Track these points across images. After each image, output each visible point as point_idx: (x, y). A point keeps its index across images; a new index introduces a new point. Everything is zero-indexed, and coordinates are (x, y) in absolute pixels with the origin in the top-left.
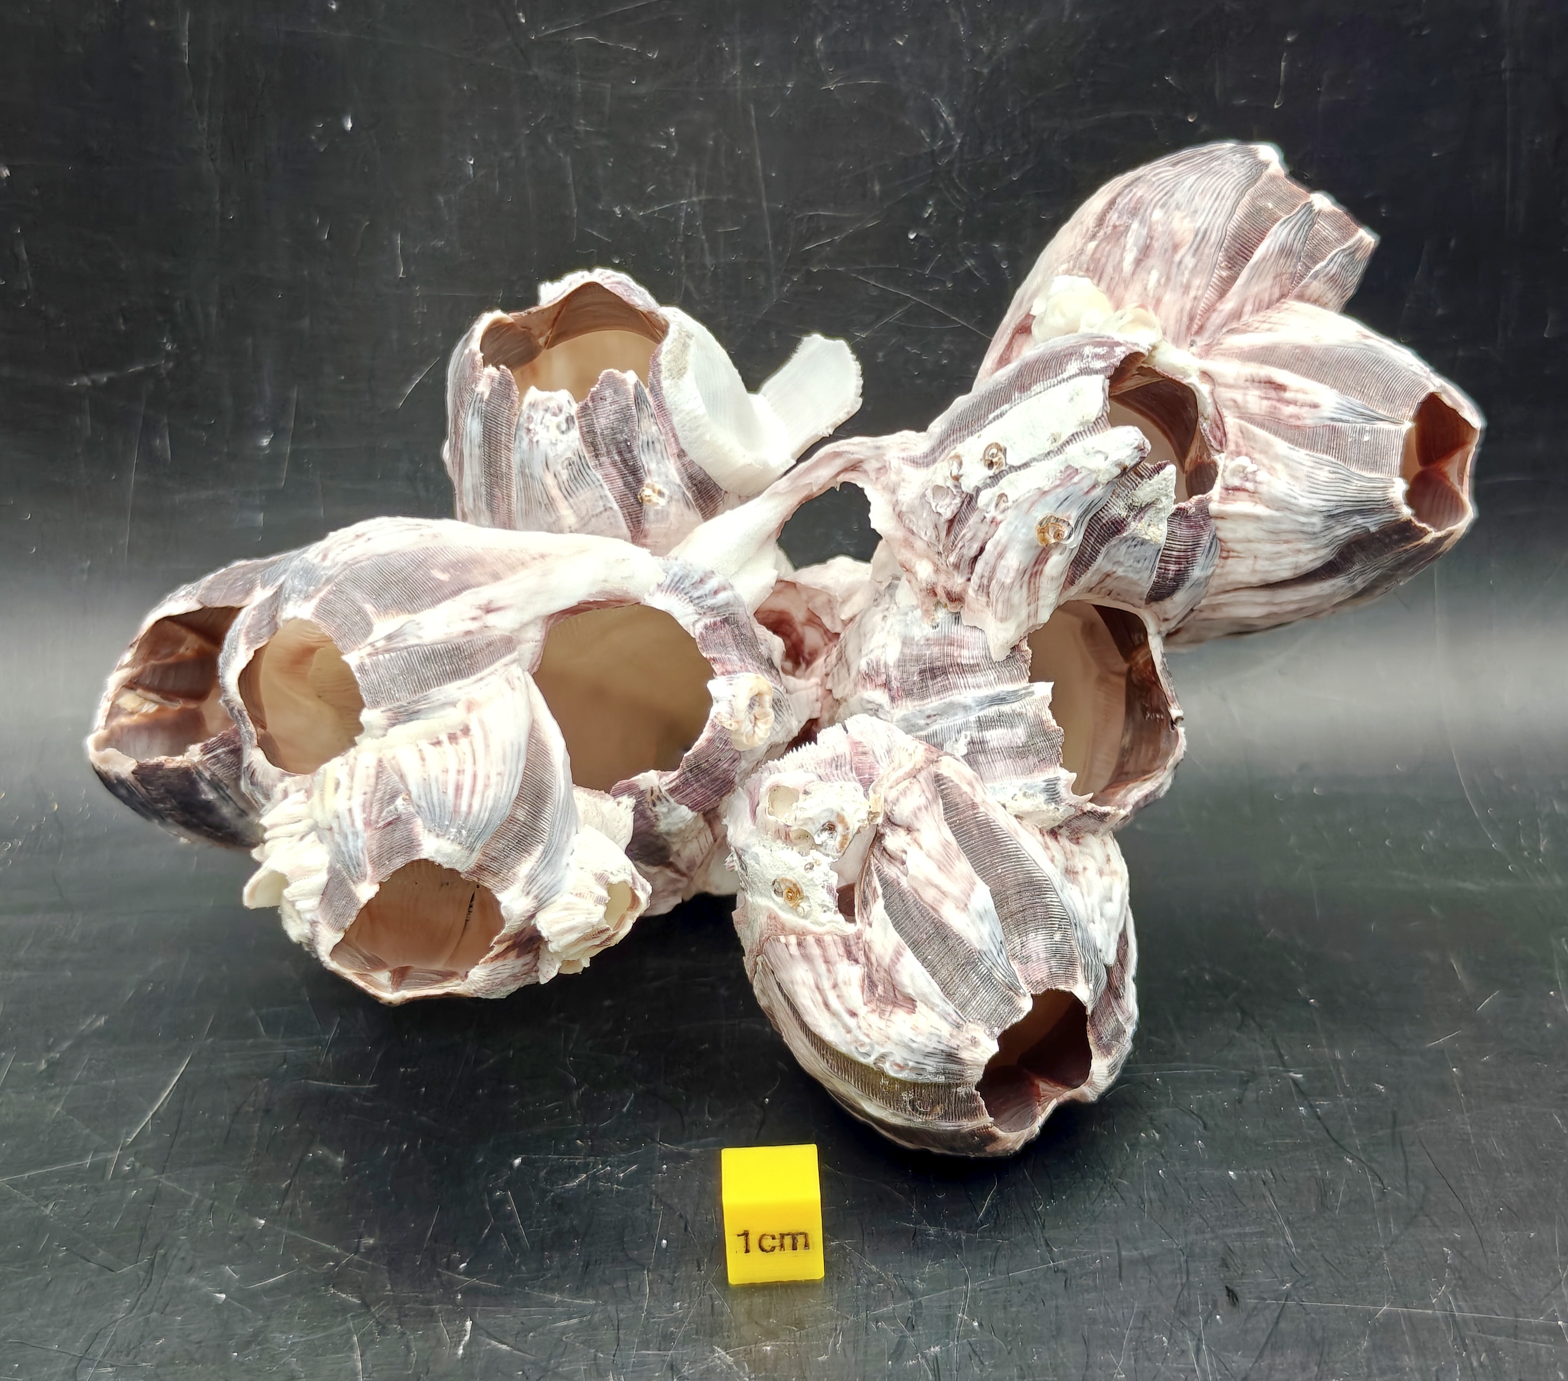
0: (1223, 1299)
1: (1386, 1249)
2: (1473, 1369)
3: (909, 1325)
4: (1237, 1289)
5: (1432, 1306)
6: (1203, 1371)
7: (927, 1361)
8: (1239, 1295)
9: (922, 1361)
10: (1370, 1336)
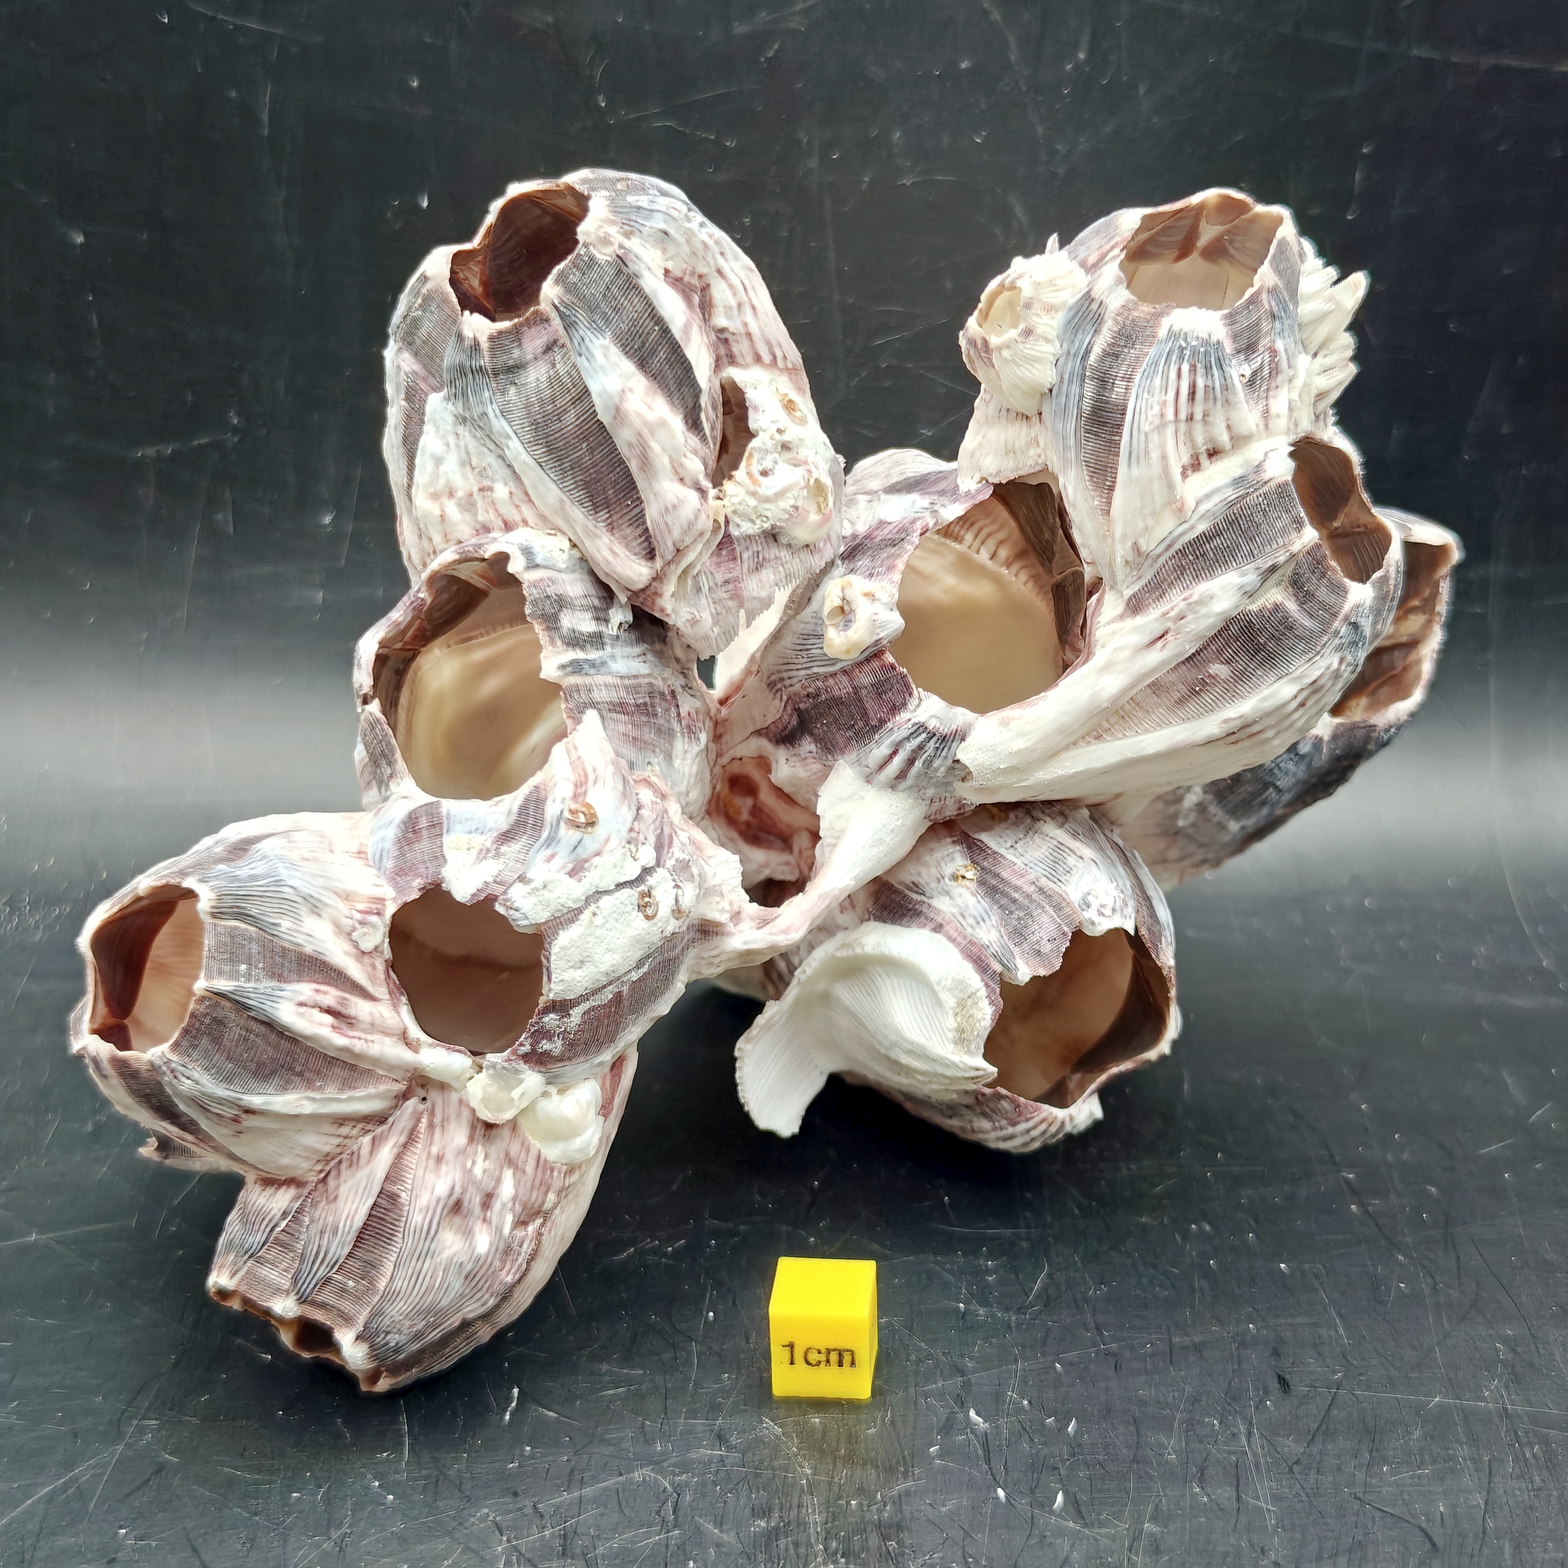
0: (1274, 1385)
1: (1438, 1343)
2: (1526, 1460)
3: (959, 1403)
4: (1287, 1377)
5: (1484, 1399)
6: (1255, 1454)
7: (976, 1436)
8: (1291, 1383)
9: (971, 1436)
10: (1423, 1427)
